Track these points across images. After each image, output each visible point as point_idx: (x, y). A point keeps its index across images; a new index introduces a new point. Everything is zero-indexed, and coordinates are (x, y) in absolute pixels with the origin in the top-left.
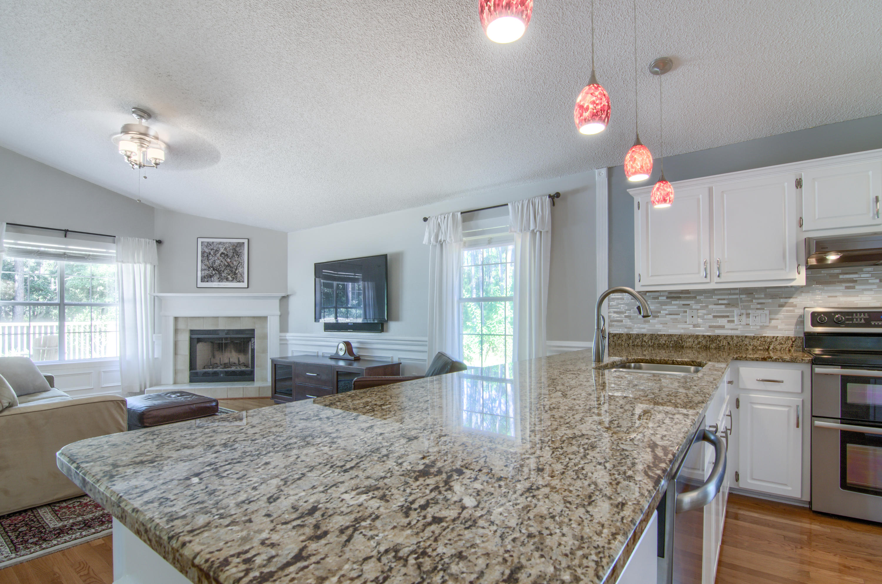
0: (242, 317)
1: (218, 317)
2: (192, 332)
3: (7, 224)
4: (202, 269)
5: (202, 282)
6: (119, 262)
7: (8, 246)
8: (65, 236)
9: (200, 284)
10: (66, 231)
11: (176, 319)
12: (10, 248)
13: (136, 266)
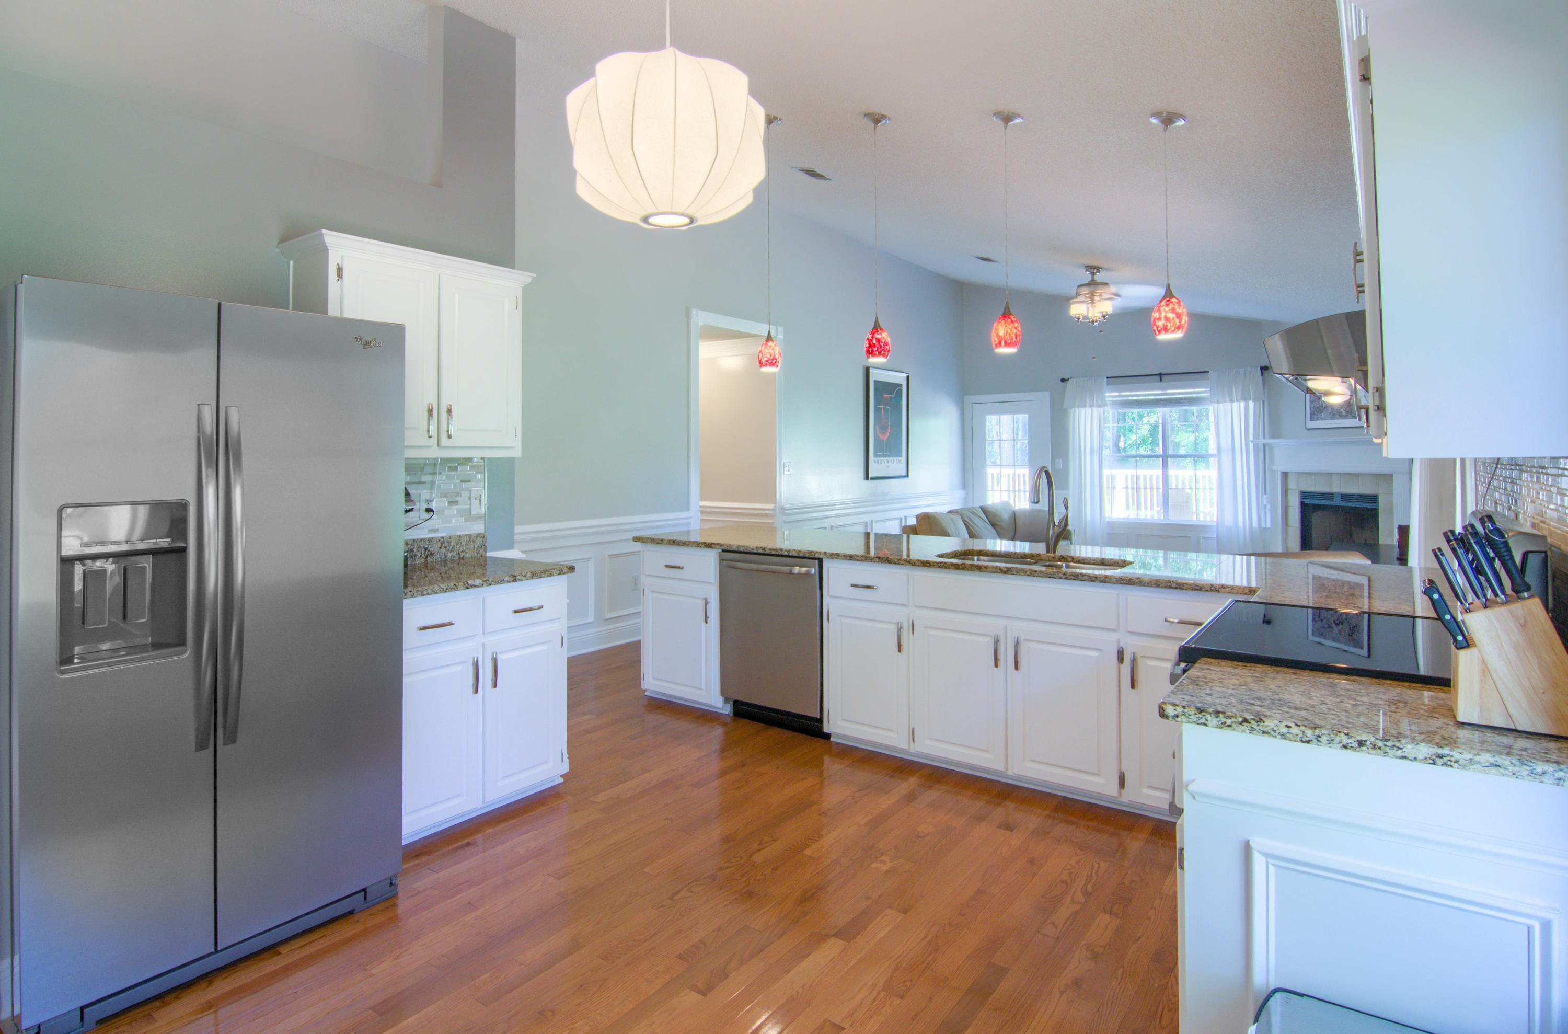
0: (1361, 474)
1: (1332, 473)
2: (1304, 495)
3: (1107, 378)
4: (1310, 401)
5: (1311, 420)
6: (1214, 402)
7: (1110, 399)
8: (1161, 380)
9: (1312, 424)
10: (1160, 375)
11: (1285, 475)
12: (1113, 401)
13: (1235, 405)
